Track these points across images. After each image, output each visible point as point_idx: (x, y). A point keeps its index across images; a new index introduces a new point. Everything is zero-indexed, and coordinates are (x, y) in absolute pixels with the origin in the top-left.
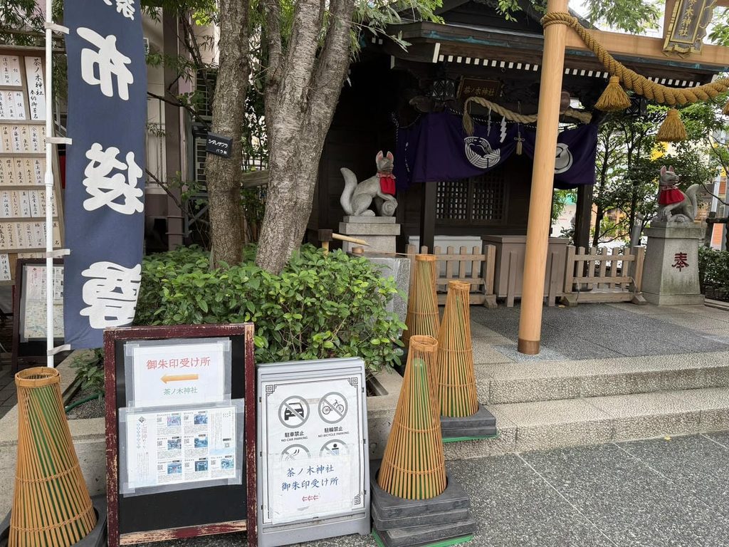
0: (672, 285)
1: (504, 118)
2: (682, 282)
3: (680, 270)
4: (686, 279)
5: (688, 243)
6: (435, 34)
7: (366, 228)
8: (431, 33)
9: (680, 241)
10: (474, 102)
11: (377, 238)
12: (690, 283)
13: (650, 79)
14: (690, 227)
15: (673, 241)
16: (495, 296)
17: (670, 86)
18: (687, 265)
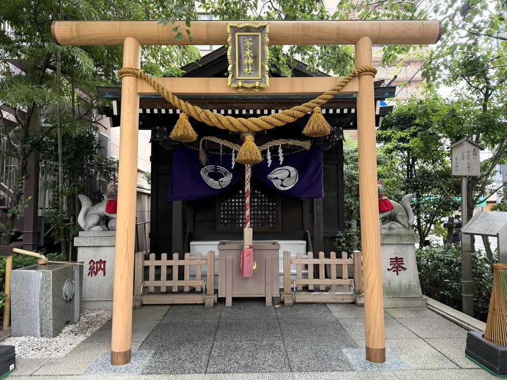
0: (389, 288)
1: (234, 150)
2: (401, 285)
3: (397, 274)
4: (405, 282)
5: (404, 248)
6: (109, 94)
7: (90, 240)
8: (105, 94)
9: (394, 247)
10: (208, 140)
11: (102, 248)
12: (409, 286)
13: (215, 111)
14: (403, 232)
15: (386, 246)
16: (215, 297)
17: (252, 116)
18: (404, 269)
